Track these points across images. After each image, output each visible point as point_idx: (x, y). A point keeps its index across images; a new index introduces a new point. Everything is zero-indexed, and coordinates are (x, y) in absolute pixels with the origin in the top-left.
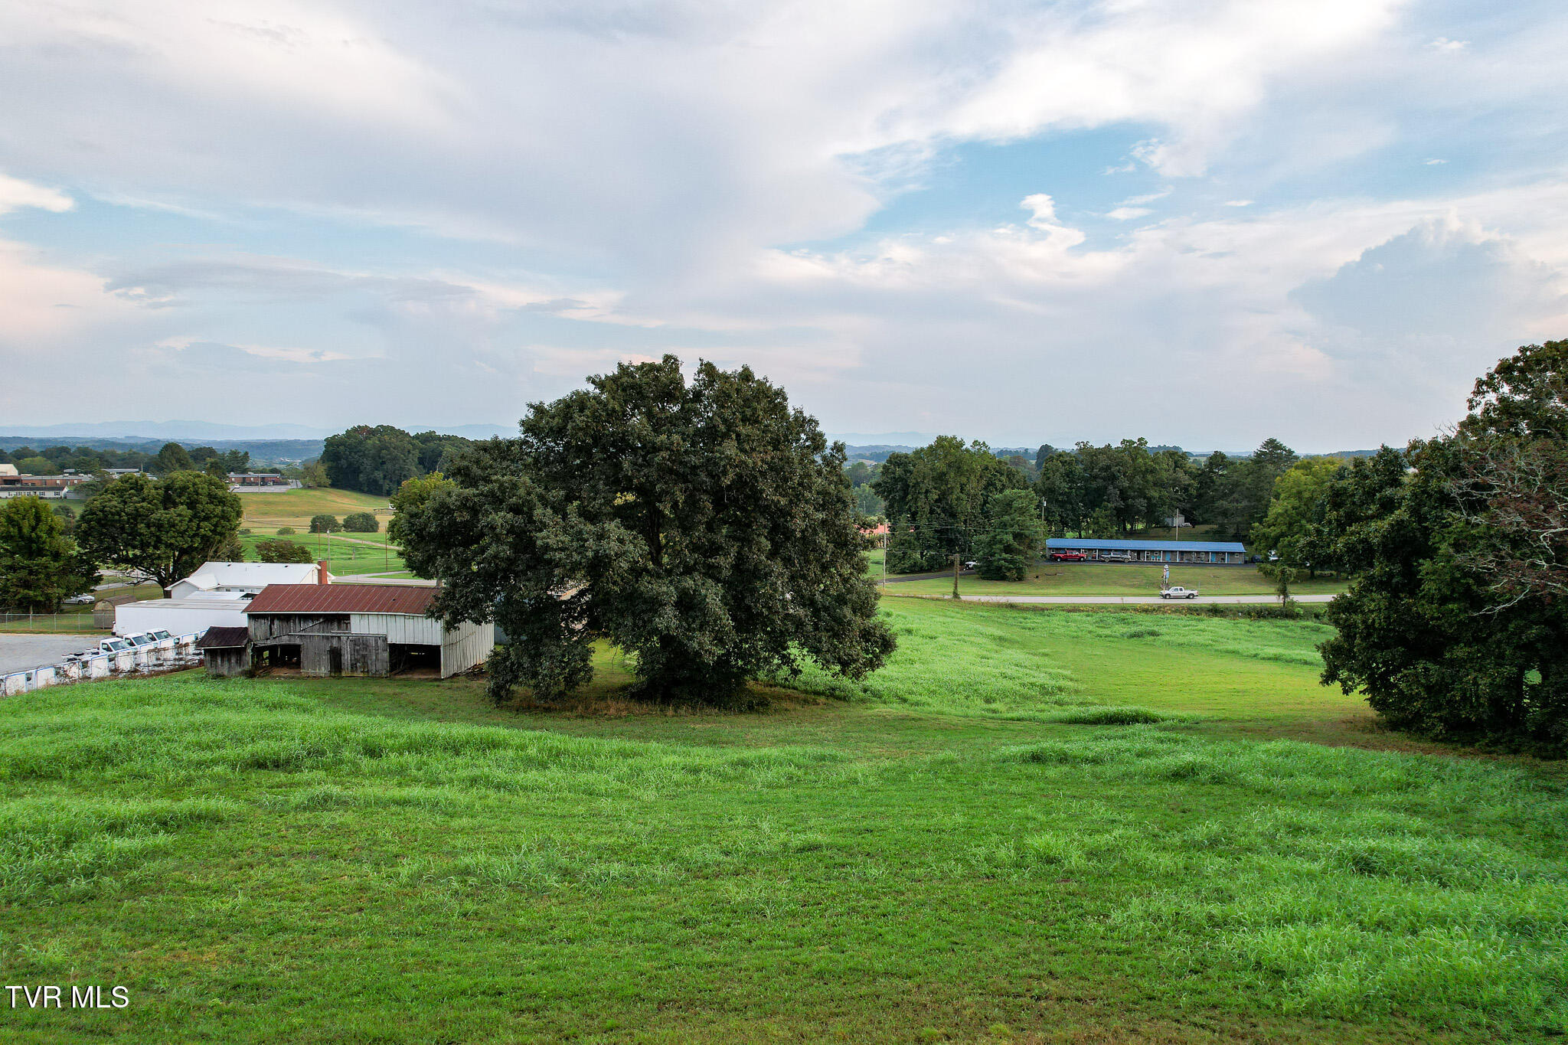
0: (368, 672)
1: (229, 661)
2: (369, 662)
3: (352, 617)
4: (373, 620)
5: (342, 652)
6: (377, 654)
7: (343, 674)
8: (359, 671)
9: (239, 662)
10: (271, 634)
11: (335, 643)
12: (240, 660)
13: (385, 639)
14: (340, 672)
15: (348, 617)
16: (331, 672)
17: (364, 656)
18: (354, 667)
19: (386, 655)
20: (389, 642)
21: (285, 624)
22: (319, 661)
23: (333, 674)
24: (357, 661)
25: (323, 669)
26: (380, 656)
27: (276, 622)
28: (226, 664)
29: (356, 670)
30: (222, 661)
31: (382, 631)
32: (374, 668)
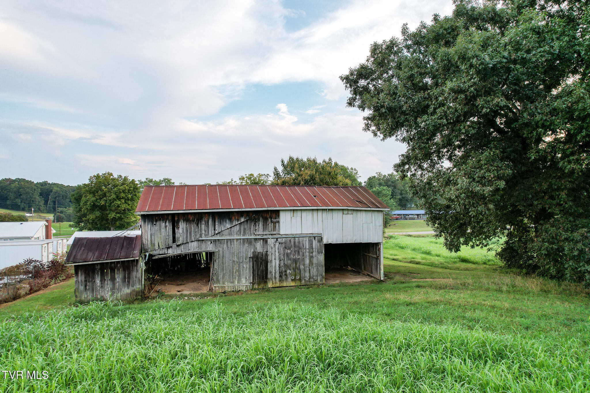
0: (300, 280)
1: (113, 279)
2: (302, 267)
3: (282, 214)
4: (307, 217)
5: (269, 258)
6: (311, 257)
7: (270, 285)
8: (289, 280)
9: (127, 280)
10: (174, 241)
11: (259, 247)
12: (129, 278)
13: (321, 240)
14: (266, 282)
15: (277, 213)
16: (253, 283)
17: (295, 261)
18: (283, 275)
19: (322, 258)
20: (325, 241)
21: (193, 226)
22: (239, 271)
23: (256, 286)
24: (287, 266)
25: (243, 280)
26: (315, 261)
27: (182, 225)
28: (108, 285)
29: (287, 279)
30: (103, 280)
31: (316, 230)
32: (307, 275)
